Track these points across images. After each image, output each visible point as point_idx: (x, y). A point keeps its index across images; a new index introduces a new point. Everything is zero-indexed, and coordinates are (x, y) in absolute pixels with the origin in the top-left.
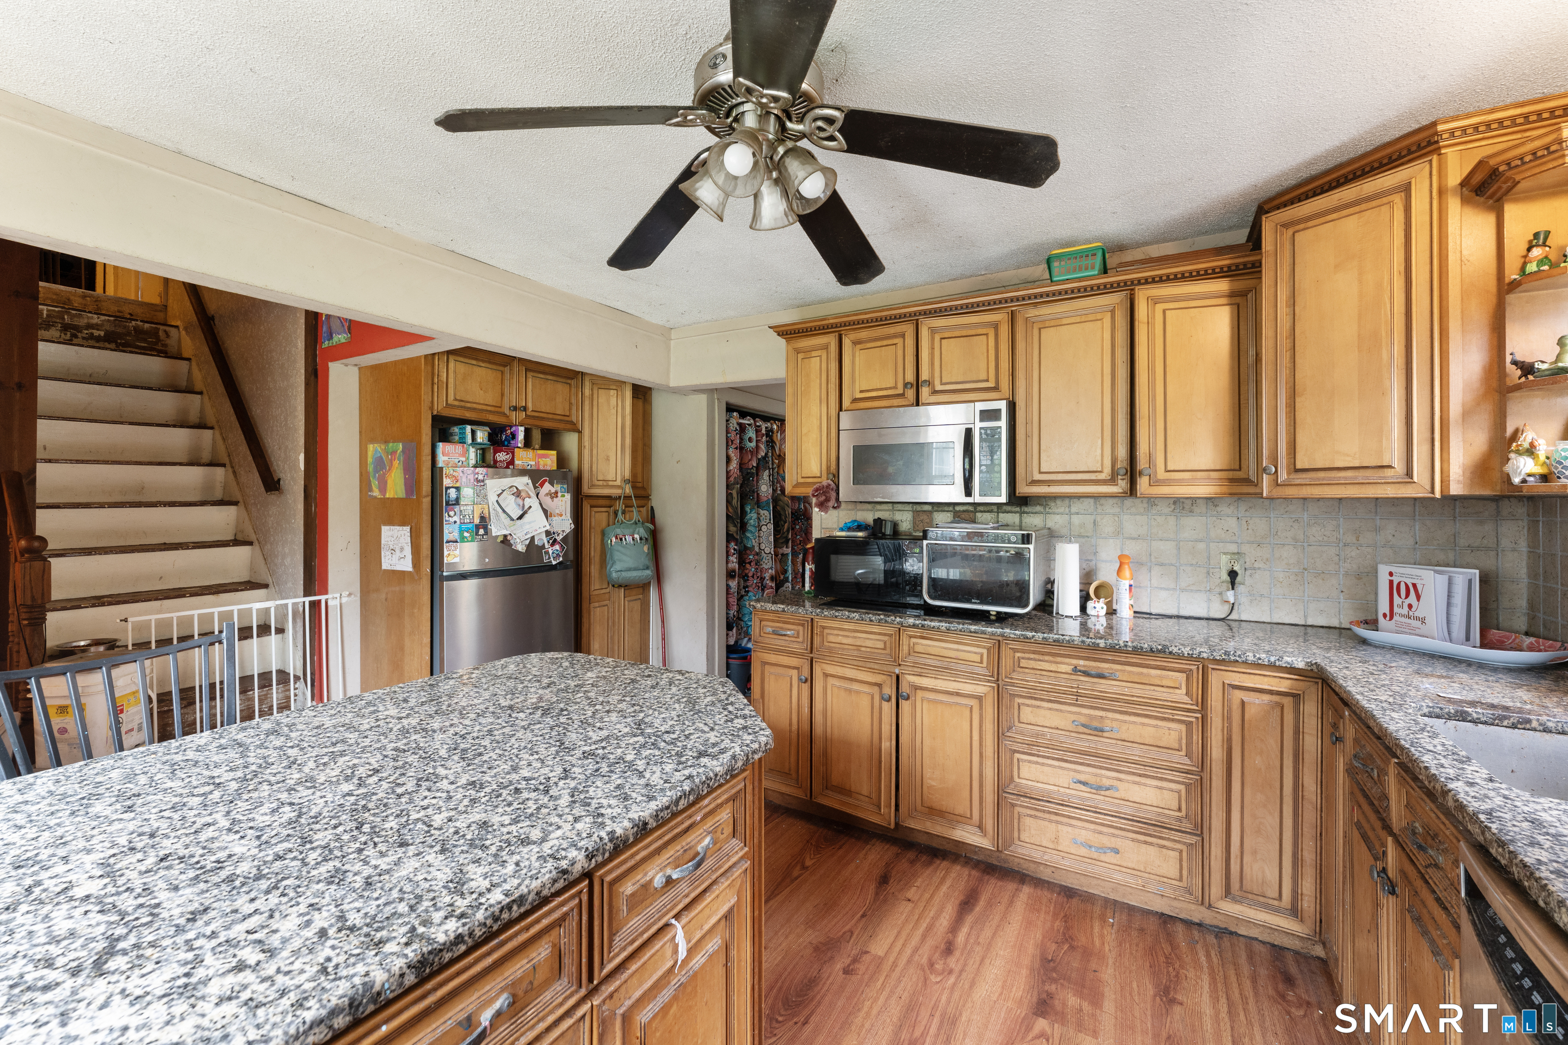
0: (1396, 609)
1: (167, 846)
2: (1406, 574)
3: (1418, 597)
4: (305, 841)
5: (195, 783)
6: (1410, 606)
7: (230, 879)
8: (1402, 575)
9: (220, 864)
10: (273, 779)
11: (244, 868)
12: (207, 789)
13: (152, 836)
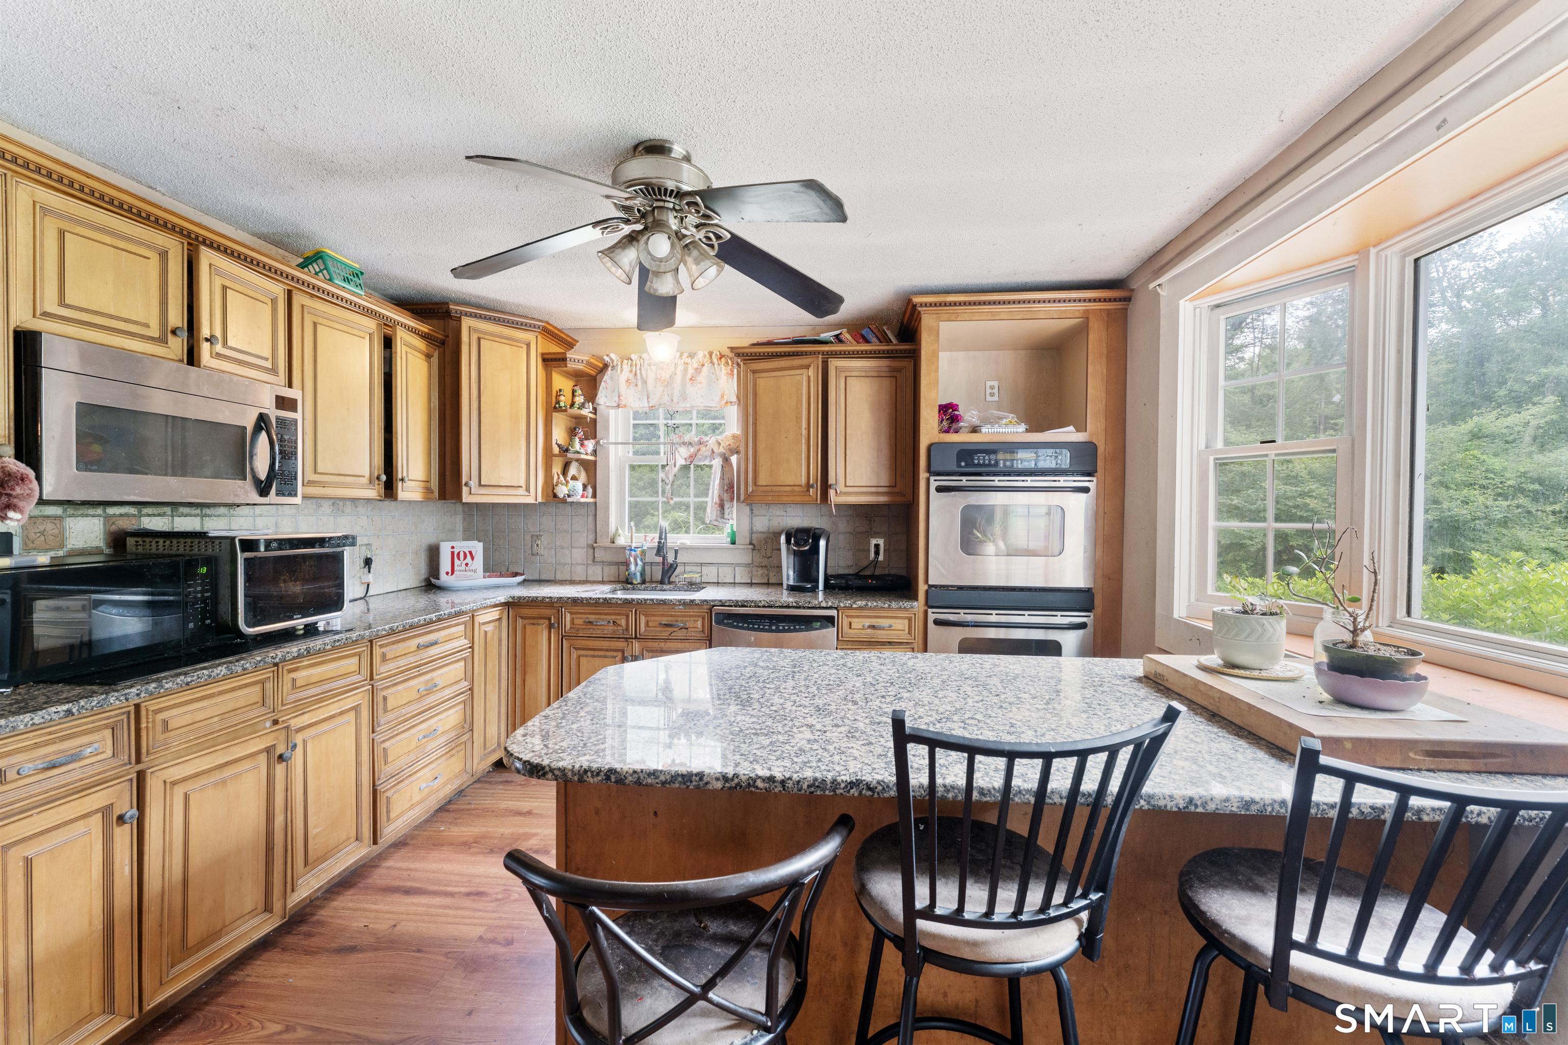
0: (456, 568)
1: (995, 699)
2: (463, 546)
3: (473, 558)
4: (943, 682)
5: (975, 728)
6: (467, 564)
7: (976, 681)
8: (461, 547)
9: (977, 686)
10: (934, 713)
11: (970, 682)
12: (970, 722)
13: (1001, 707)
